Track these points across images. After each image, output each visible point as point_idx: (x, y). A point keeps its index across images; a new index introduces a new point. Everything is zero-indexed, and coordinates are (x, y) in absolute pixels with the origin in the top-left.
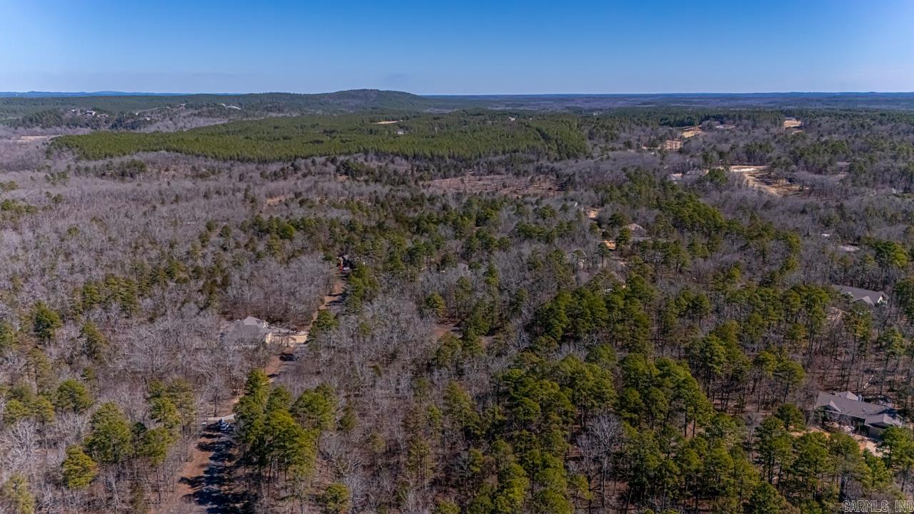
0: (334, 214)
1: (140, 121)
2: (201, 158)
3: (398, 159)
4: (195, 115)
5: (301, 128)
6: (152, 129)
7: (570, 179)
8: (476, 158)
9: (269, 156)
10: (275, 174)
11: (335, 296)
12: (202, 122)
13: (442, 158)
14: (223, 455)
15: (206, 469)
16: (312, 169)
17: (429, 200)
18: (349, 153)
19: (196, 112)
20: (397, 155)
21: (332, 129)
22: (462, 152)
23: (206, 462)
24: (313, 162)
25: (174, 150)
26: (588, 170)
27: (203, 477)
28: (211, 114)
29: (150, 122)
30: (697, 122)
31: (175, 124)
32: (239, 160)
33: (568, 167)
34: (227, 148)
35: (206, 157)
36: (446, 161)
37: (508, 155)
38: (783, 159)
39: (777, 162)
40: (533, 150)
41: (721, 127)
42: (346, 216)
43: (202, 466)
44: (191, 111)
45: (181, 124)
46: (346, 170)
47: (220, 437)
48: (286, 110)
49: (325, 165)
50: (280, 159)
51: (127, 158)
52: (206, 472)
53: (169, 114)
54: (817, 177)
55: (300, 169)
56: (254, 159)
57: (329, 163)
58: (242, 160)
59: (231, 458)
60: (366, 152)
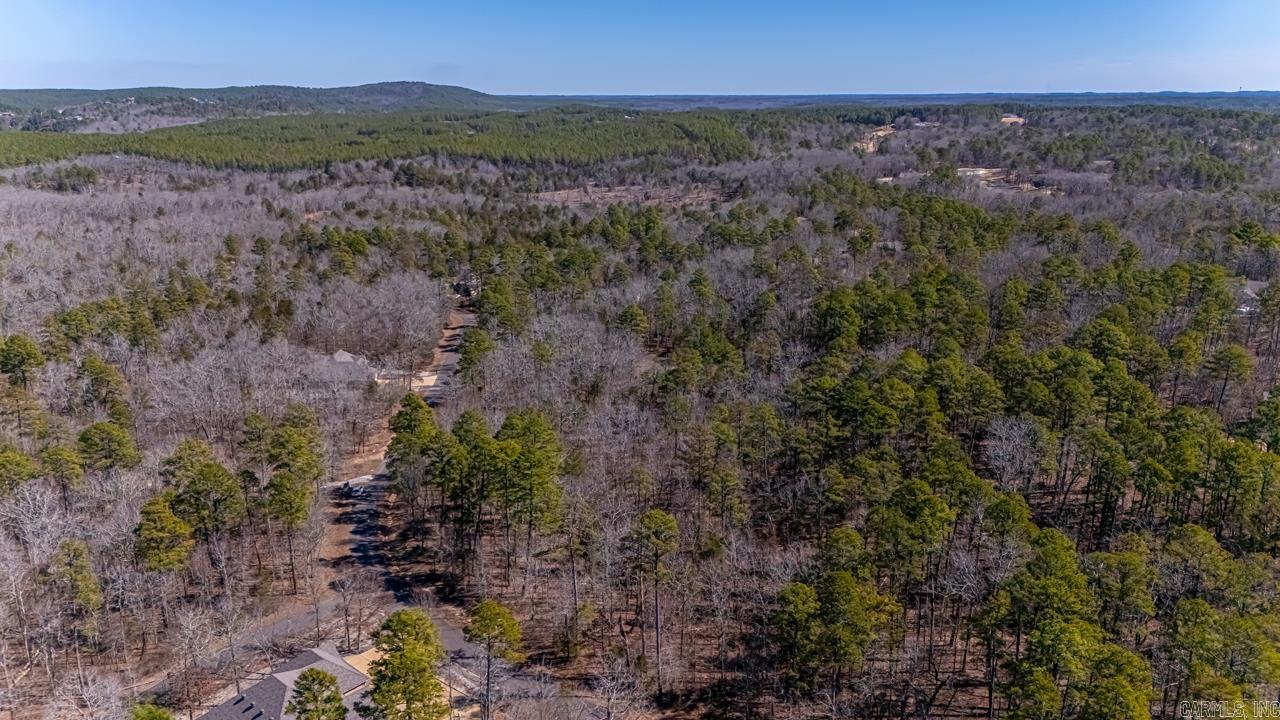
0: (416, 226)
1: (66, 122)
2: (179, 164)
3: (481, 164)
4: (153, 113)
5: (322, 127)
6: (89, 130)
7: (742, 184)
8: (596, 162)
9: (285, 161)
10: (301, 184)
11: (453, 329)
12: (164, 122)
13: (546, 163)
14: (370, 528)
15: (353, 546)
16: (358, 176)
17: (547, 213)
18: (409, 156)
19: (154, 108)
20: (481, 158)
21: (370, 129)
22: (574, 156)
23: (347, 538)
24: (358, 166)
25: (136, 152)
26: (765, 172)
27: (351, 557)
28: (177, 112)
29: (84, 123)
30: (888, 118)
31: (124, 126)
32: (239, 167)
33: (733, 171)
34: (219, 151)
35: (189, 163)
36: (552, 168)
37: (643, 158)
38: (1025, 156)
39: (1018, 159)
40: (676, 151)
41: (922, 124)
42: (436, 230)
43: (344, 543)
44: (145, 108)
45: (132, 125)
46: (410, 178)
47: (354, 505)
48: (291, 108)
49: (376, 169)
50: (303, 166)
51: (63, 164)
52: (353, 550)
53: (111, 112)
54: (1078, 176)
55: (339, 177)
56: (262, 166)
57: (382, 169)
58: (245, 168)
59: (386, 531)
60: (434, 154)
